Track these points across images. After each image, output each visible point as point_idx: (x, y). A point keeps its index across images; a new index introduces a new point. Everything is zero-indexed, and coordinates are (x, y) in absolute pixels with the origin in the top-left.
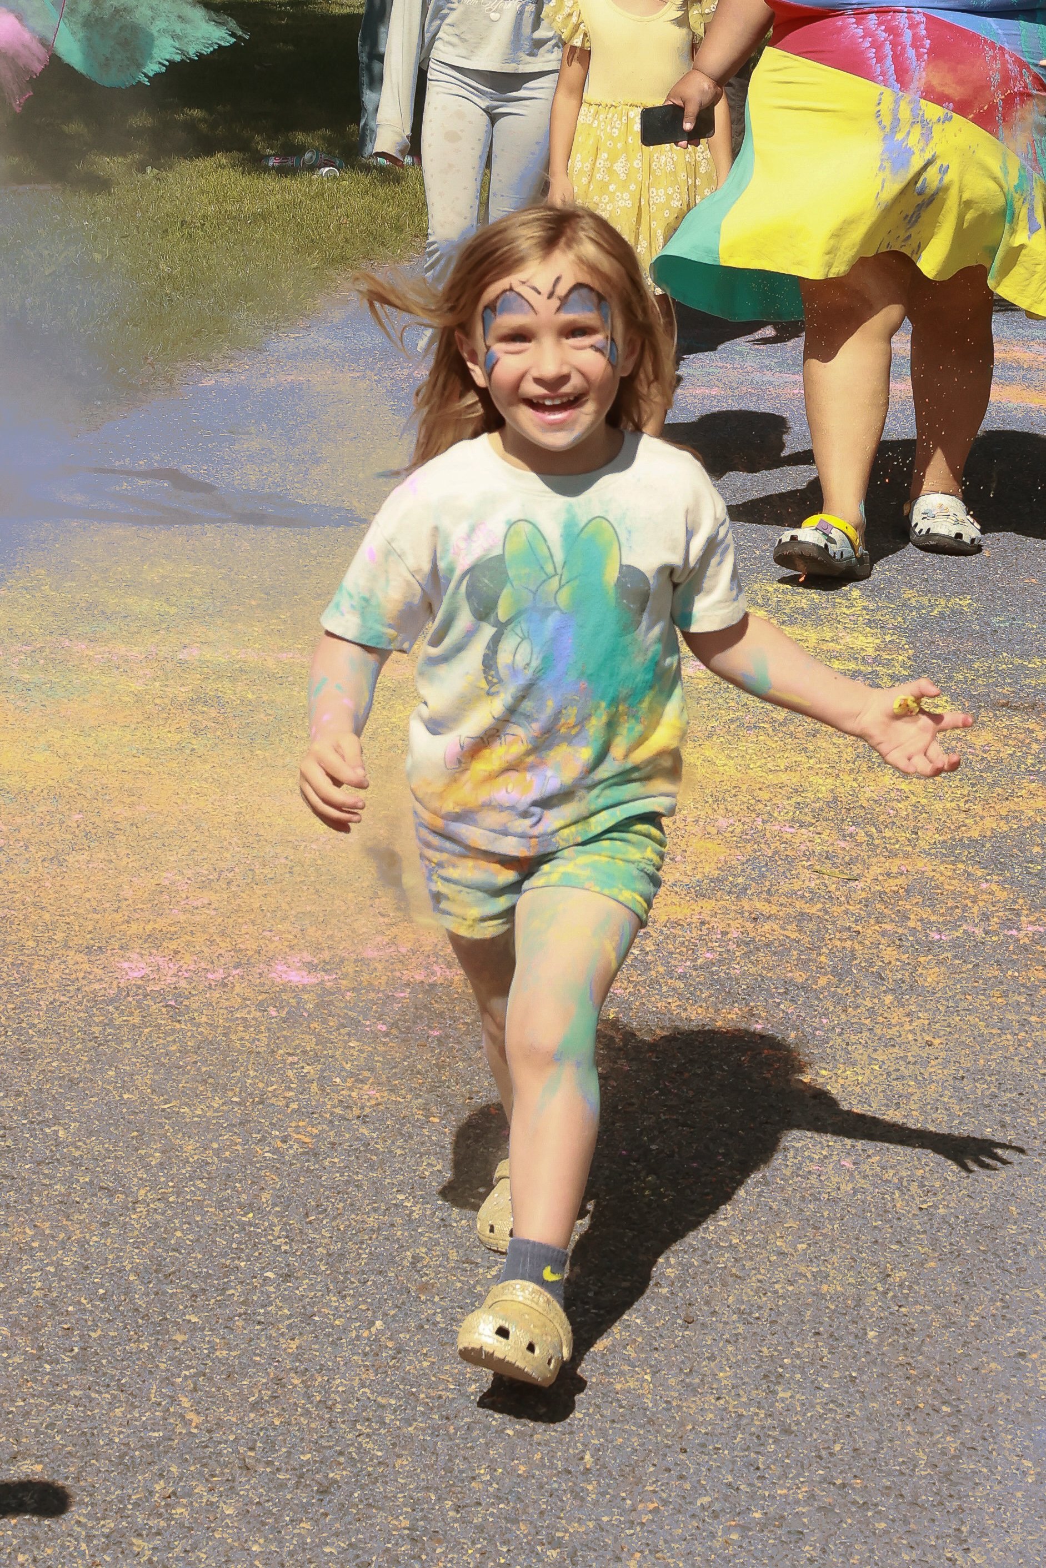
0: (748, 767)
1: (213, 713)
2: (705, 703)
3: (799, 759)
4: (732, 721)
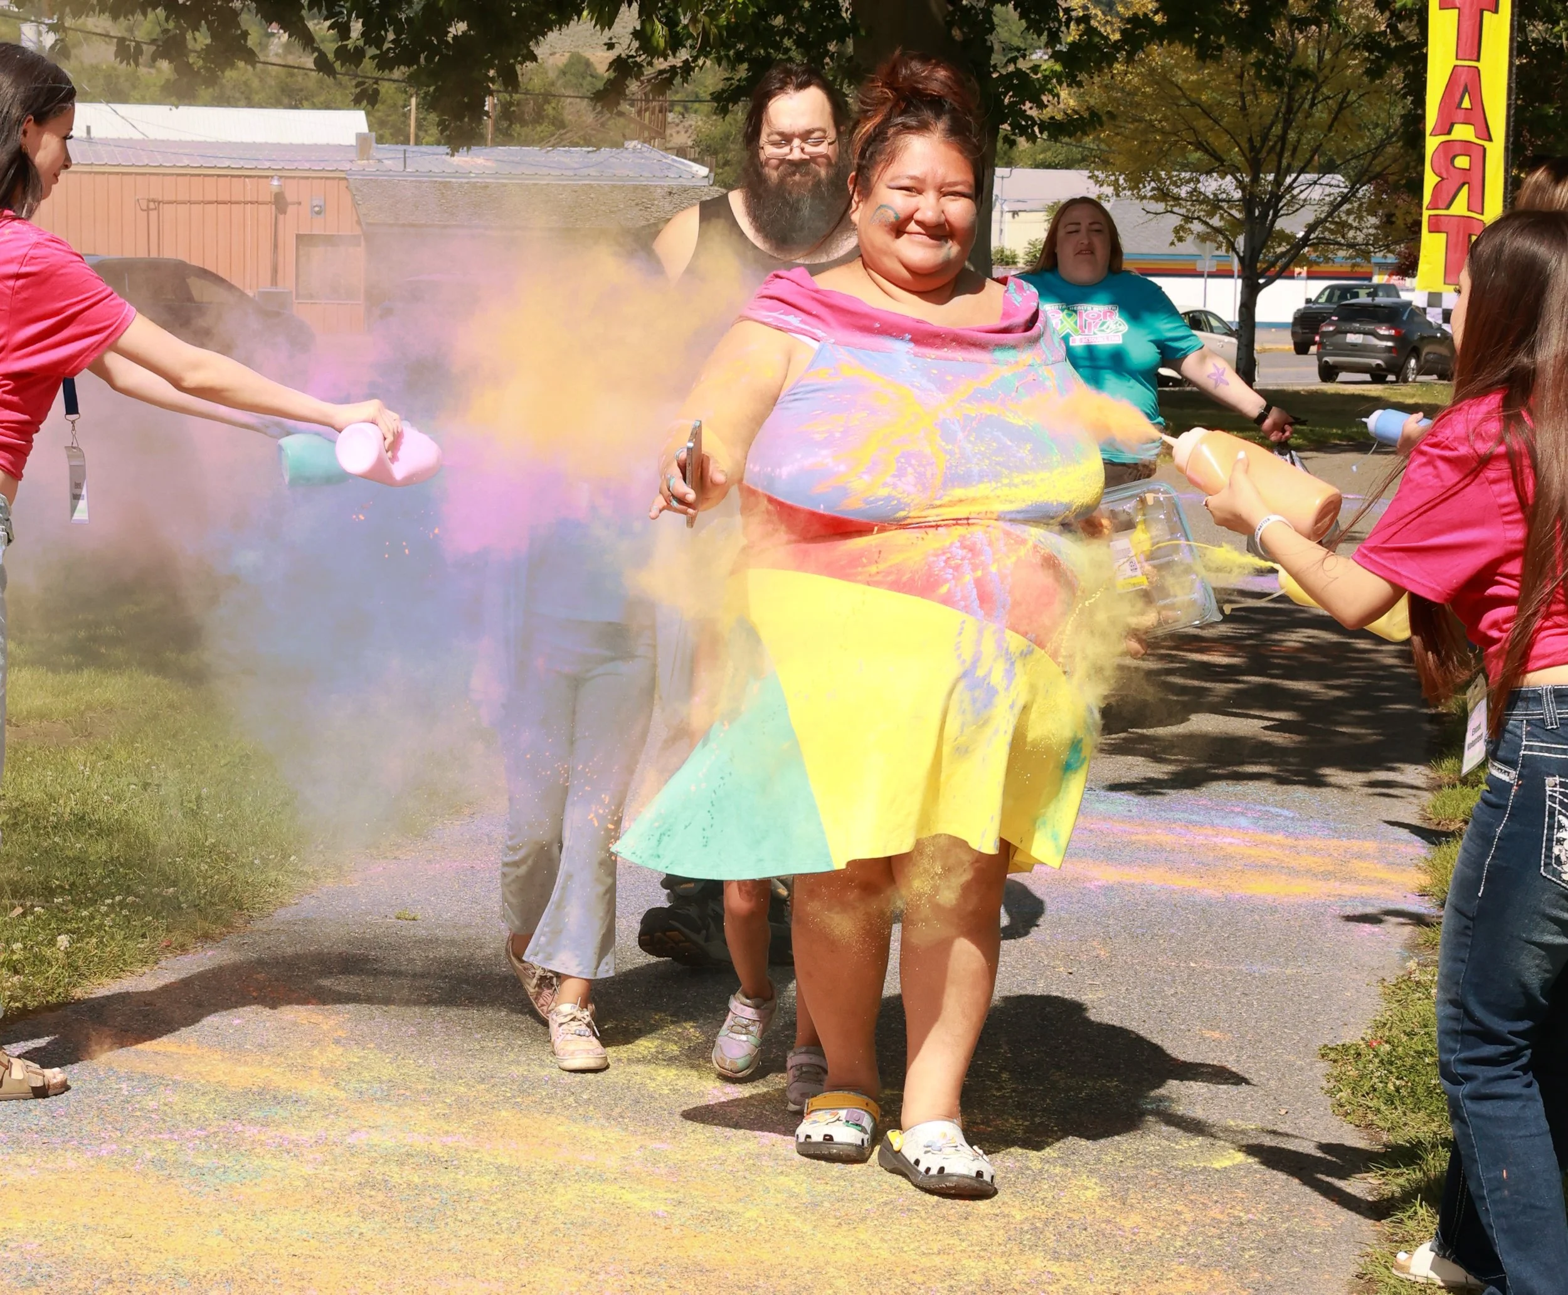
0: (901, 1250)
1: (380, 1197)
2: (859, 1185)
3: (951, 1242)
4: (886, 1204)
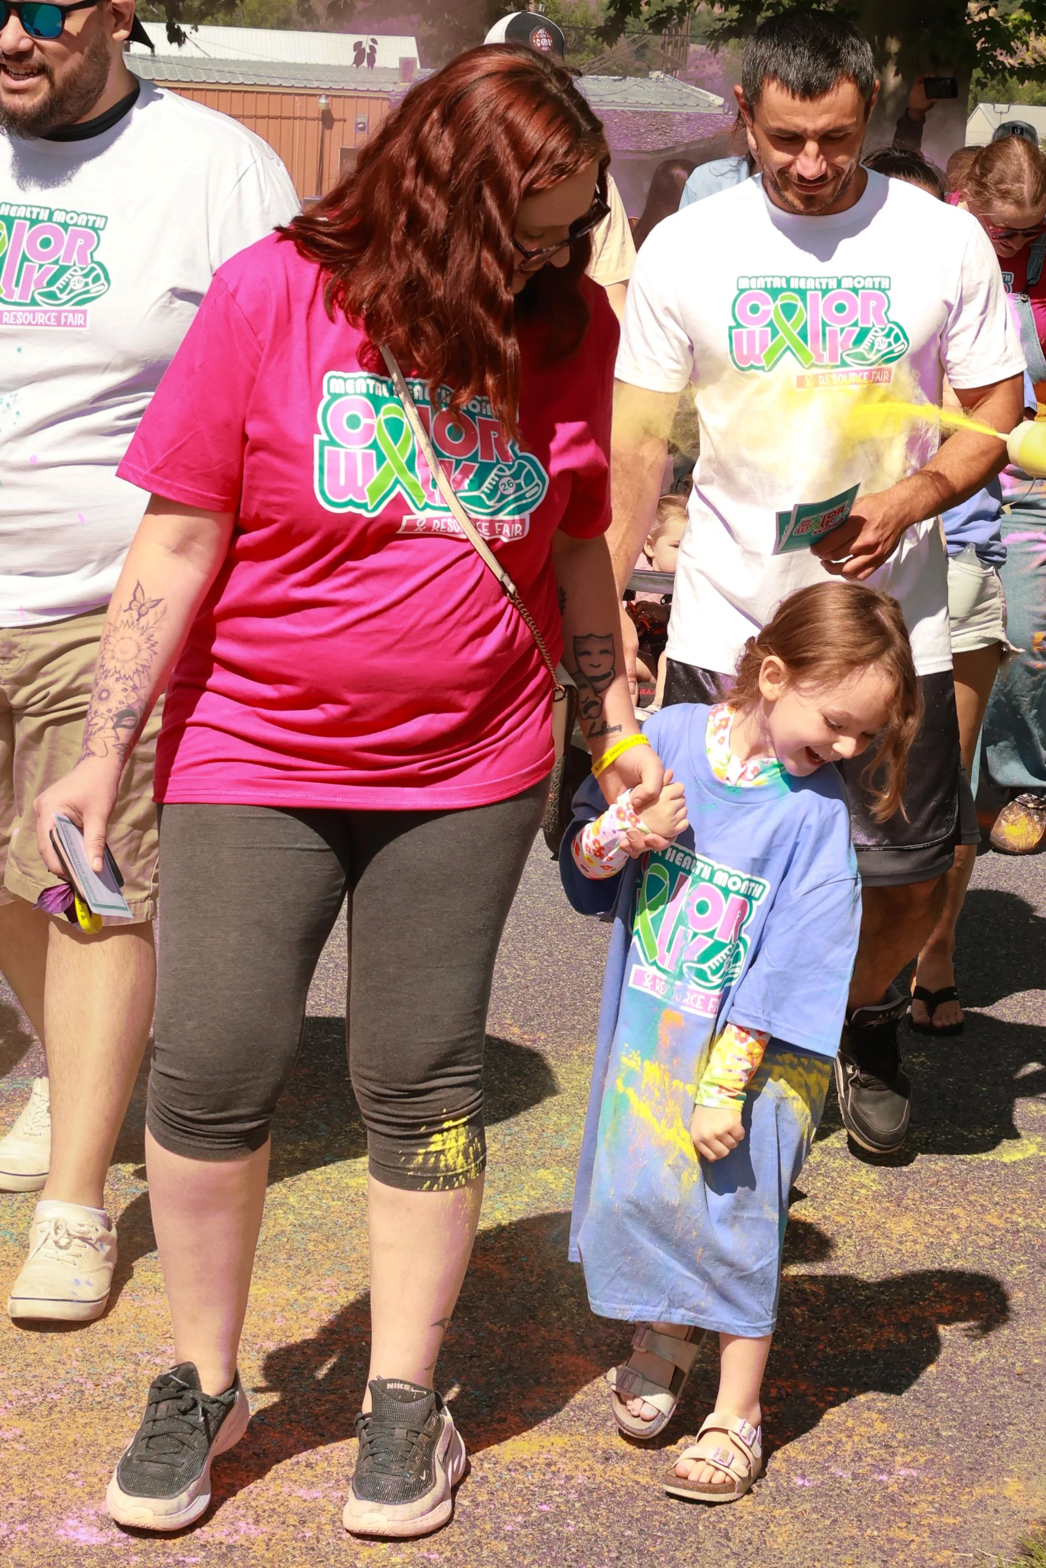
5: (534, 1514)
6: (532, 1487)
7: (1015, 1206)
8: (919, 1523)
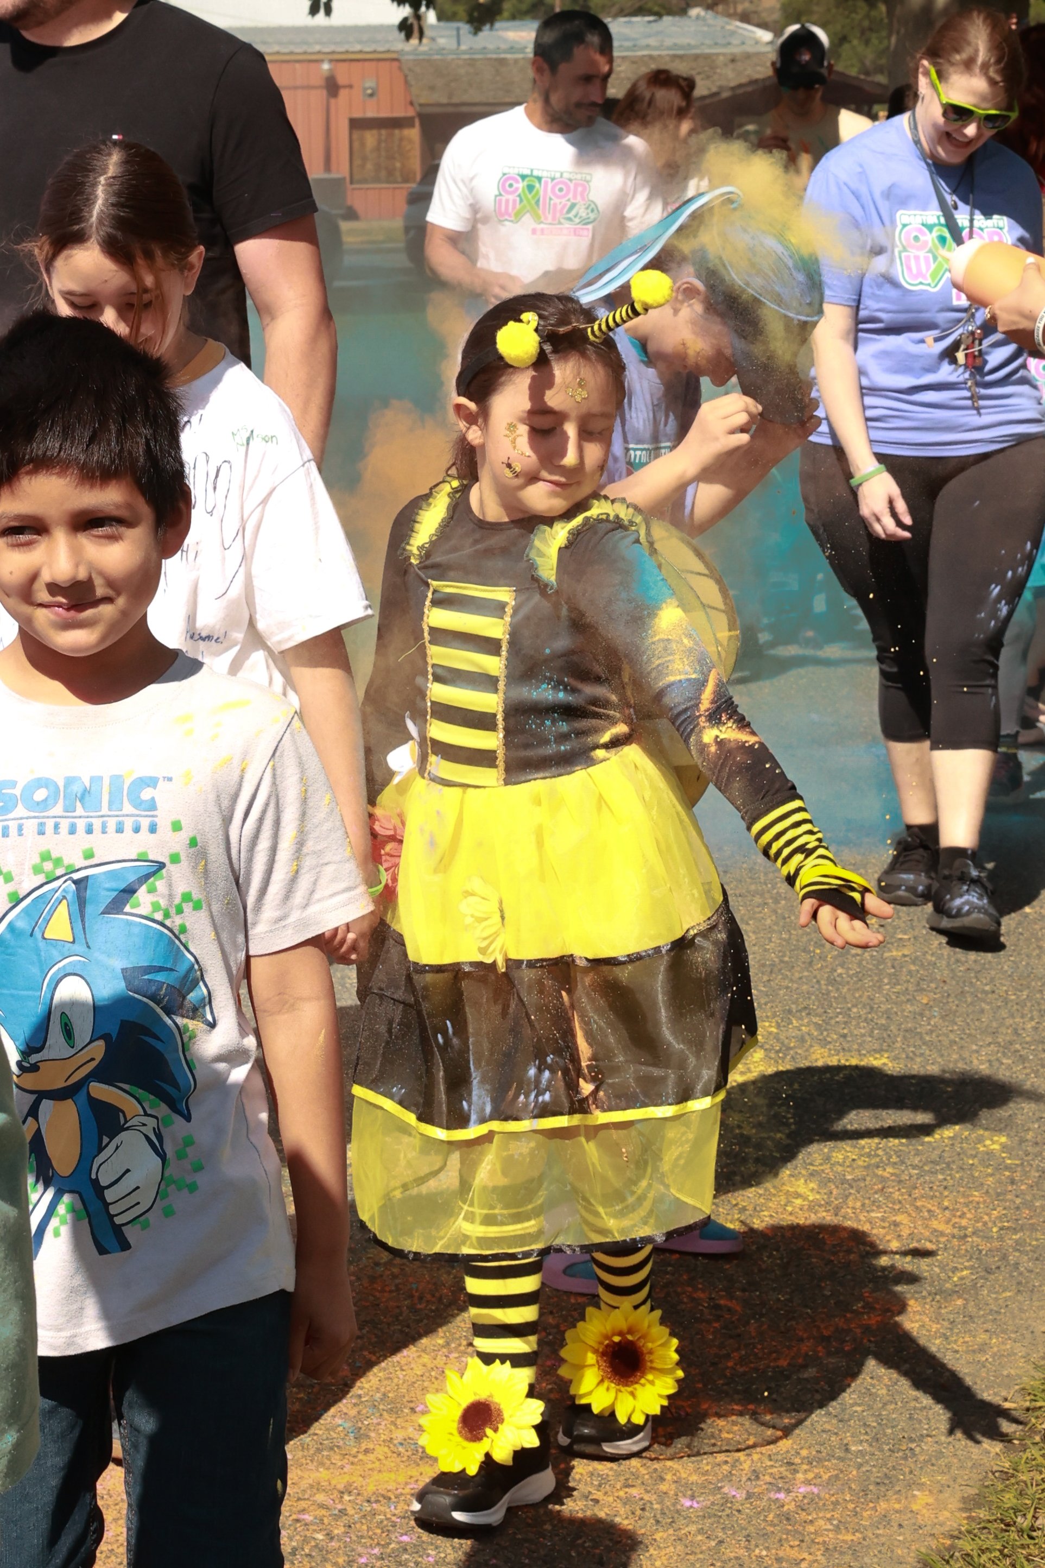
5: (393, 1546)
6: (394, 1518)
7: (965, 1210)
8: (813, 1541)
